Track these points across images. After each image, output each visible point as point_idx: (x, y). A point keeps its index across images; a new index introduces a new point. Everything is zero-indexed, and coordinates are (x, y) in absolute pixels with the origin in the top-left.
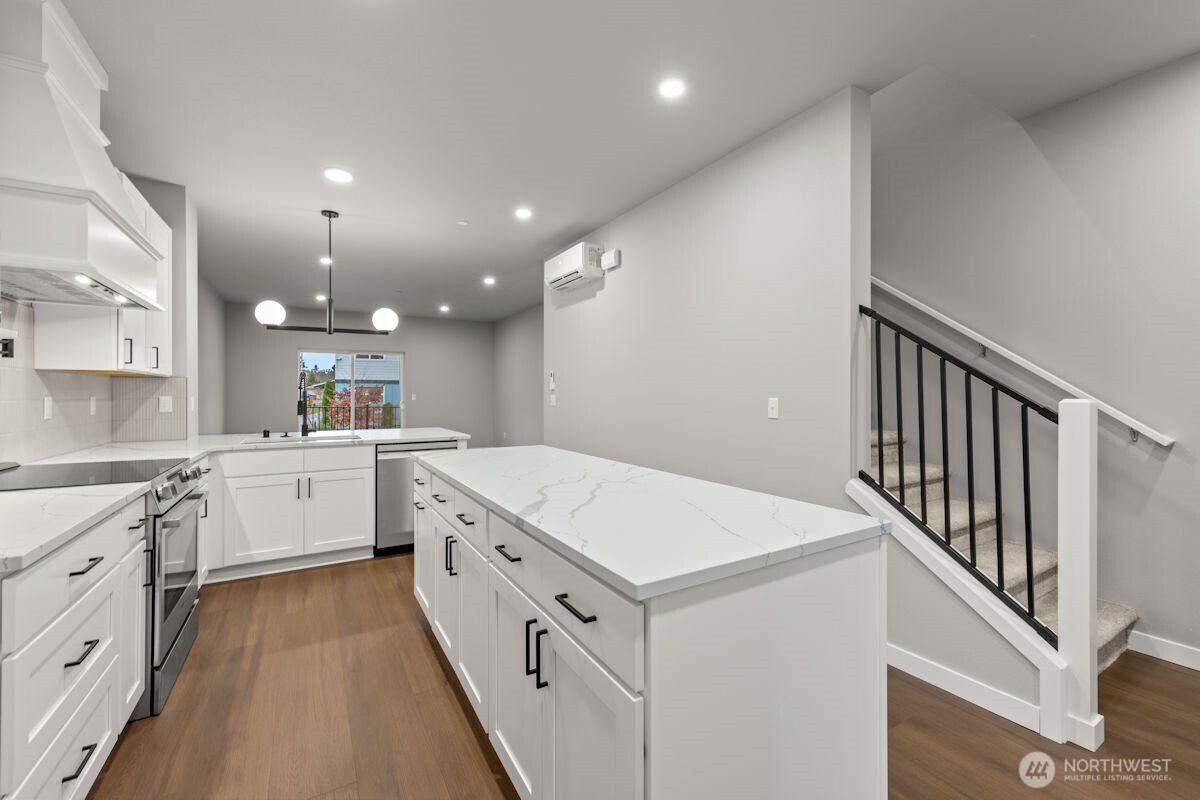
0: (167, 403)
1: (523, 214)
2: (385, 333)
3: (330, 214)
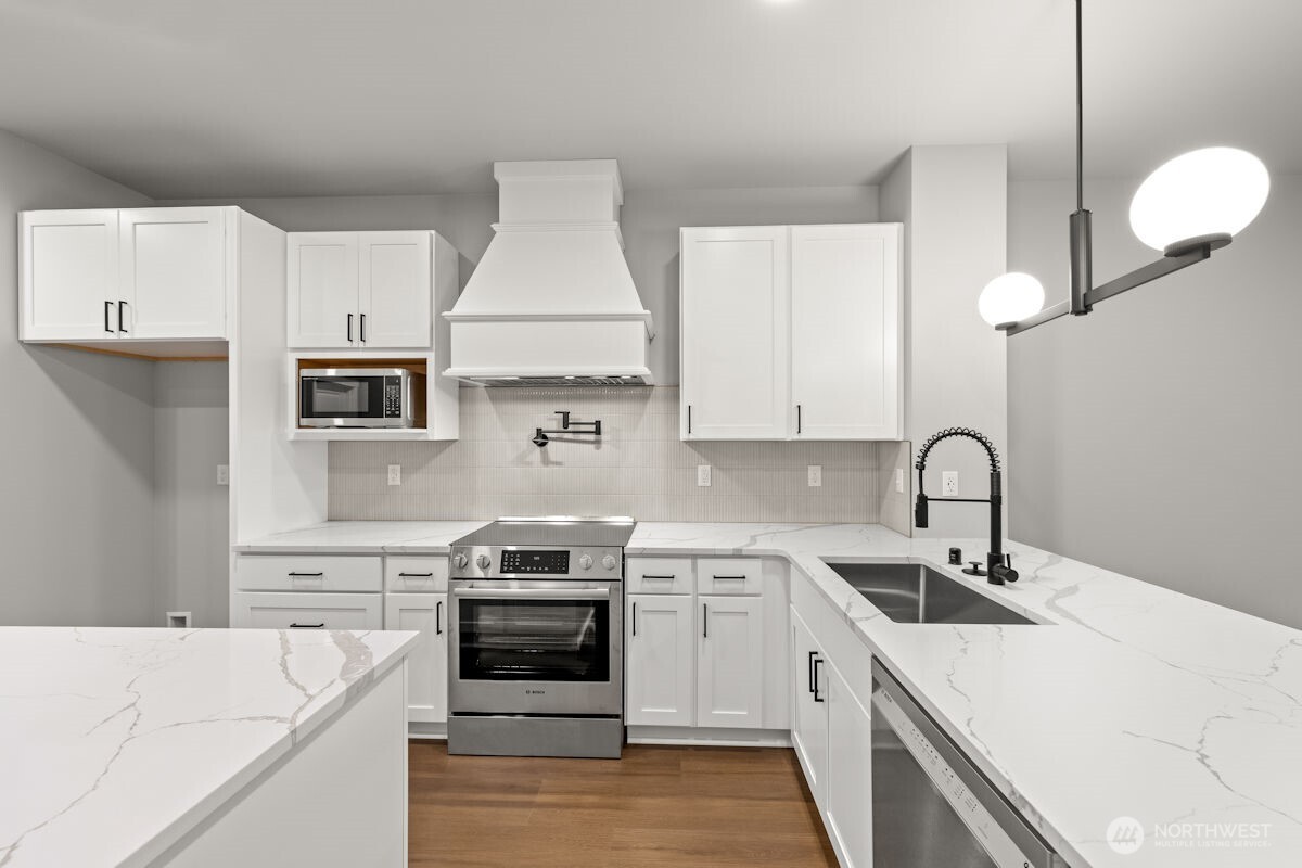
0: (901, 480)
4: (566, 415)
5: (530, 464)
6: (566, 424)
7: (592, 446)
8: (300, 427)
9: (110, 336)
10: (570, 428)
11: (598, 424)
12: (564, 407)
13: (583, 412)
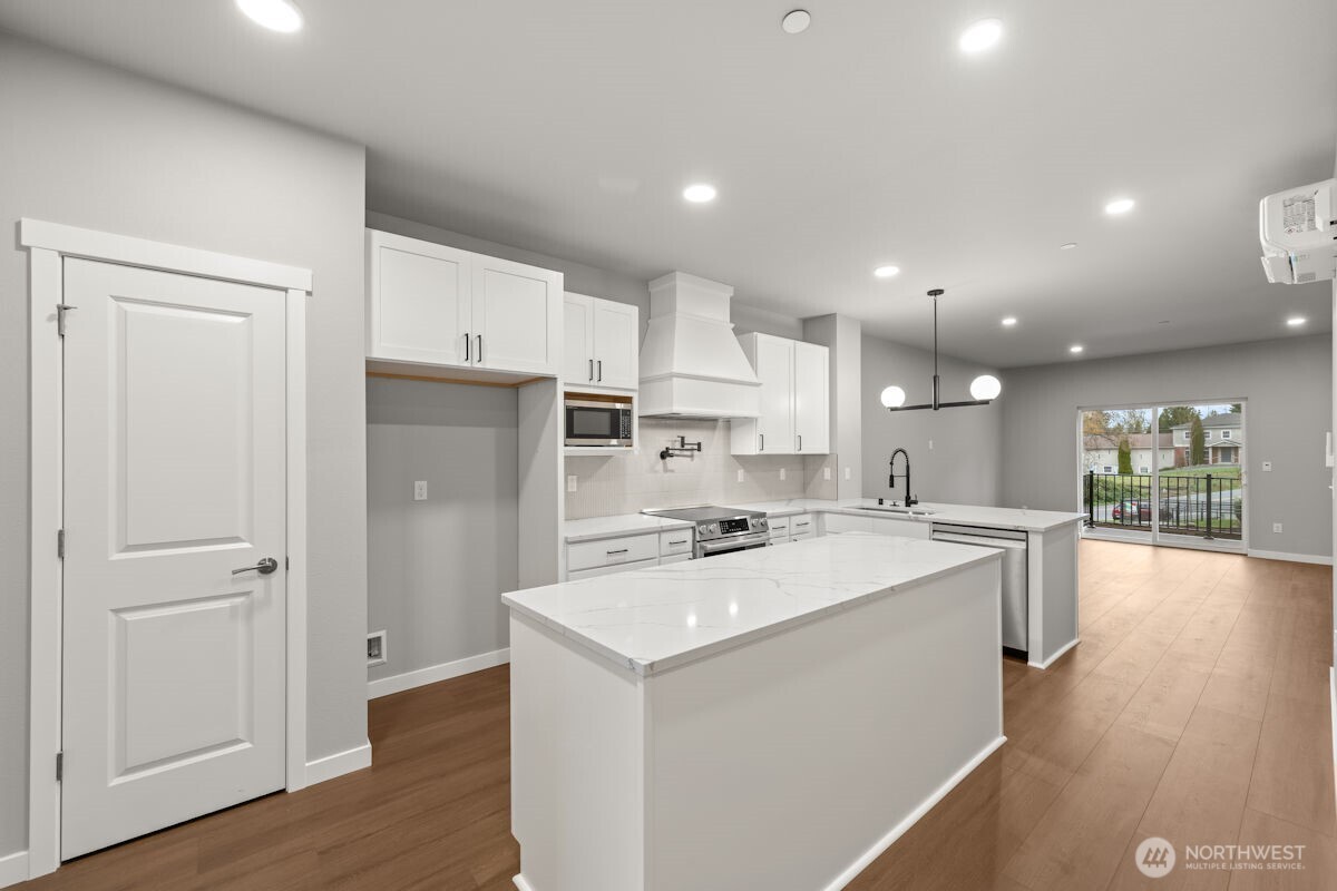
0: (827, 473)
1: (1120, 207)
2: (986, 402)
3: (936, 293)
4: (683, 438)
5: (656, 472)
6: (683, 444)
7: (689, 459)
8: (566, 445)
9: (467, 364)
10: (686, 447)
11: (699, 444)
12: (682, 433)
13: (692, 437)
